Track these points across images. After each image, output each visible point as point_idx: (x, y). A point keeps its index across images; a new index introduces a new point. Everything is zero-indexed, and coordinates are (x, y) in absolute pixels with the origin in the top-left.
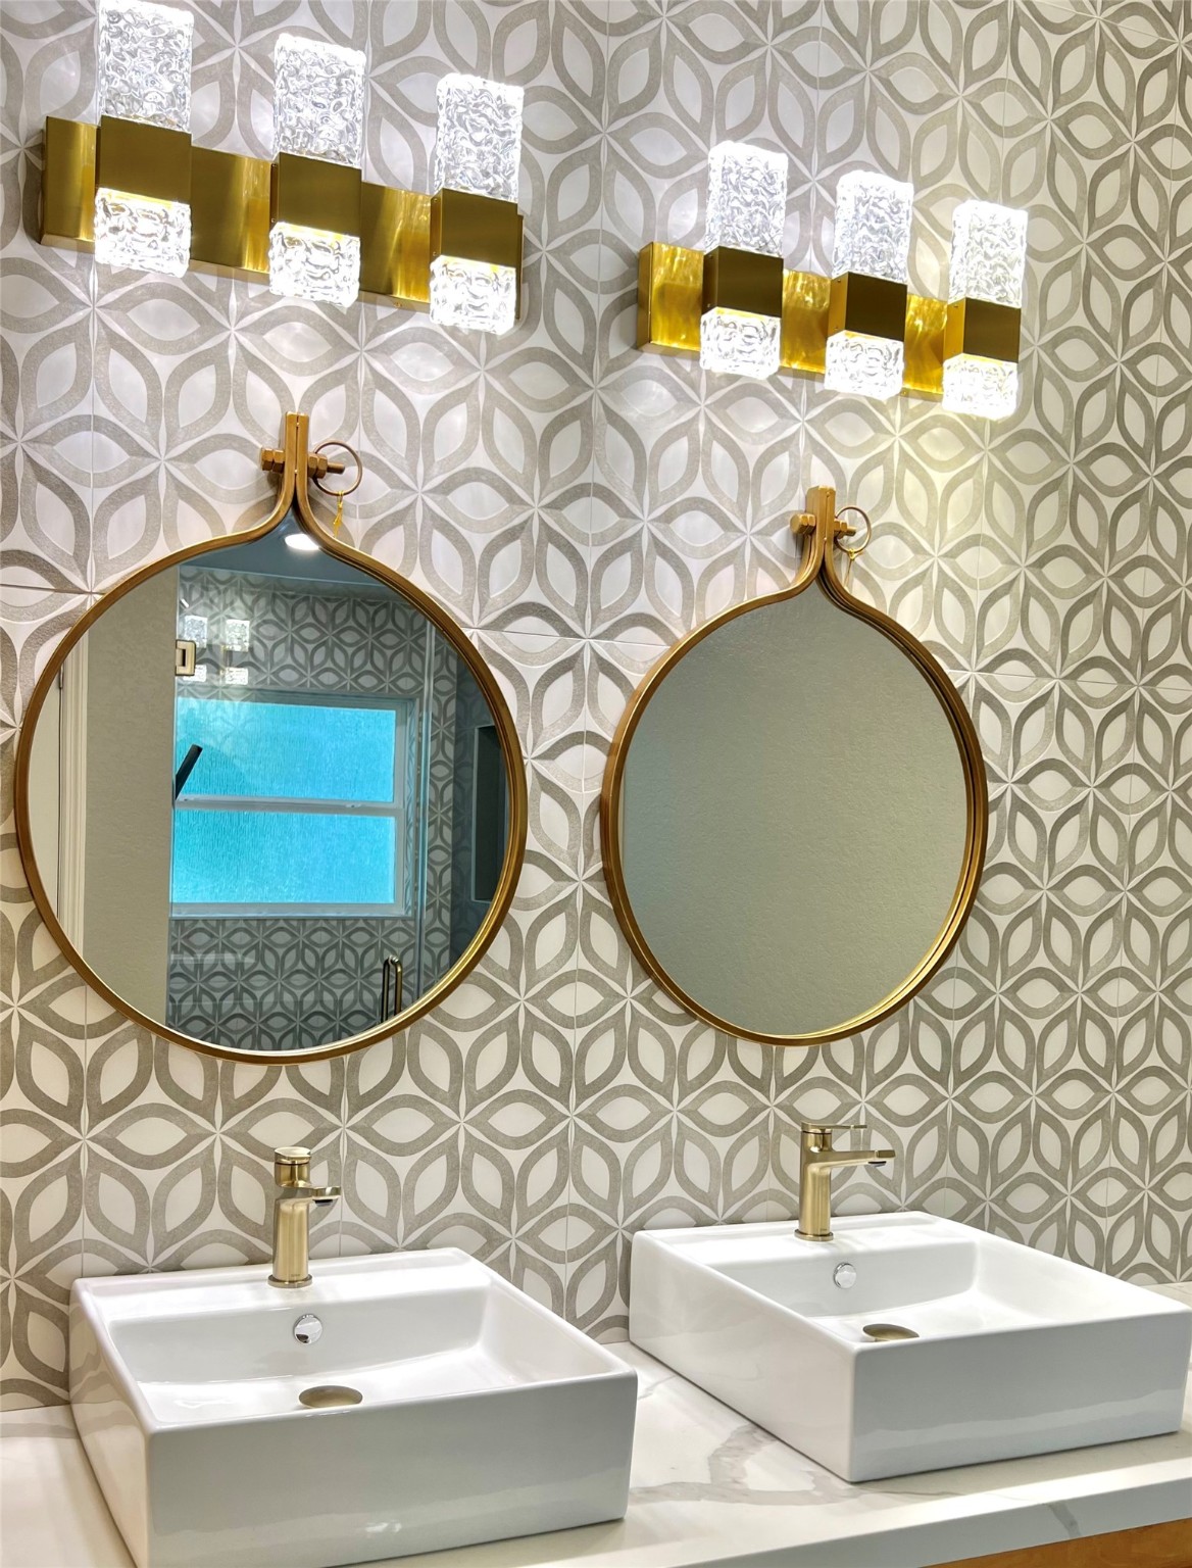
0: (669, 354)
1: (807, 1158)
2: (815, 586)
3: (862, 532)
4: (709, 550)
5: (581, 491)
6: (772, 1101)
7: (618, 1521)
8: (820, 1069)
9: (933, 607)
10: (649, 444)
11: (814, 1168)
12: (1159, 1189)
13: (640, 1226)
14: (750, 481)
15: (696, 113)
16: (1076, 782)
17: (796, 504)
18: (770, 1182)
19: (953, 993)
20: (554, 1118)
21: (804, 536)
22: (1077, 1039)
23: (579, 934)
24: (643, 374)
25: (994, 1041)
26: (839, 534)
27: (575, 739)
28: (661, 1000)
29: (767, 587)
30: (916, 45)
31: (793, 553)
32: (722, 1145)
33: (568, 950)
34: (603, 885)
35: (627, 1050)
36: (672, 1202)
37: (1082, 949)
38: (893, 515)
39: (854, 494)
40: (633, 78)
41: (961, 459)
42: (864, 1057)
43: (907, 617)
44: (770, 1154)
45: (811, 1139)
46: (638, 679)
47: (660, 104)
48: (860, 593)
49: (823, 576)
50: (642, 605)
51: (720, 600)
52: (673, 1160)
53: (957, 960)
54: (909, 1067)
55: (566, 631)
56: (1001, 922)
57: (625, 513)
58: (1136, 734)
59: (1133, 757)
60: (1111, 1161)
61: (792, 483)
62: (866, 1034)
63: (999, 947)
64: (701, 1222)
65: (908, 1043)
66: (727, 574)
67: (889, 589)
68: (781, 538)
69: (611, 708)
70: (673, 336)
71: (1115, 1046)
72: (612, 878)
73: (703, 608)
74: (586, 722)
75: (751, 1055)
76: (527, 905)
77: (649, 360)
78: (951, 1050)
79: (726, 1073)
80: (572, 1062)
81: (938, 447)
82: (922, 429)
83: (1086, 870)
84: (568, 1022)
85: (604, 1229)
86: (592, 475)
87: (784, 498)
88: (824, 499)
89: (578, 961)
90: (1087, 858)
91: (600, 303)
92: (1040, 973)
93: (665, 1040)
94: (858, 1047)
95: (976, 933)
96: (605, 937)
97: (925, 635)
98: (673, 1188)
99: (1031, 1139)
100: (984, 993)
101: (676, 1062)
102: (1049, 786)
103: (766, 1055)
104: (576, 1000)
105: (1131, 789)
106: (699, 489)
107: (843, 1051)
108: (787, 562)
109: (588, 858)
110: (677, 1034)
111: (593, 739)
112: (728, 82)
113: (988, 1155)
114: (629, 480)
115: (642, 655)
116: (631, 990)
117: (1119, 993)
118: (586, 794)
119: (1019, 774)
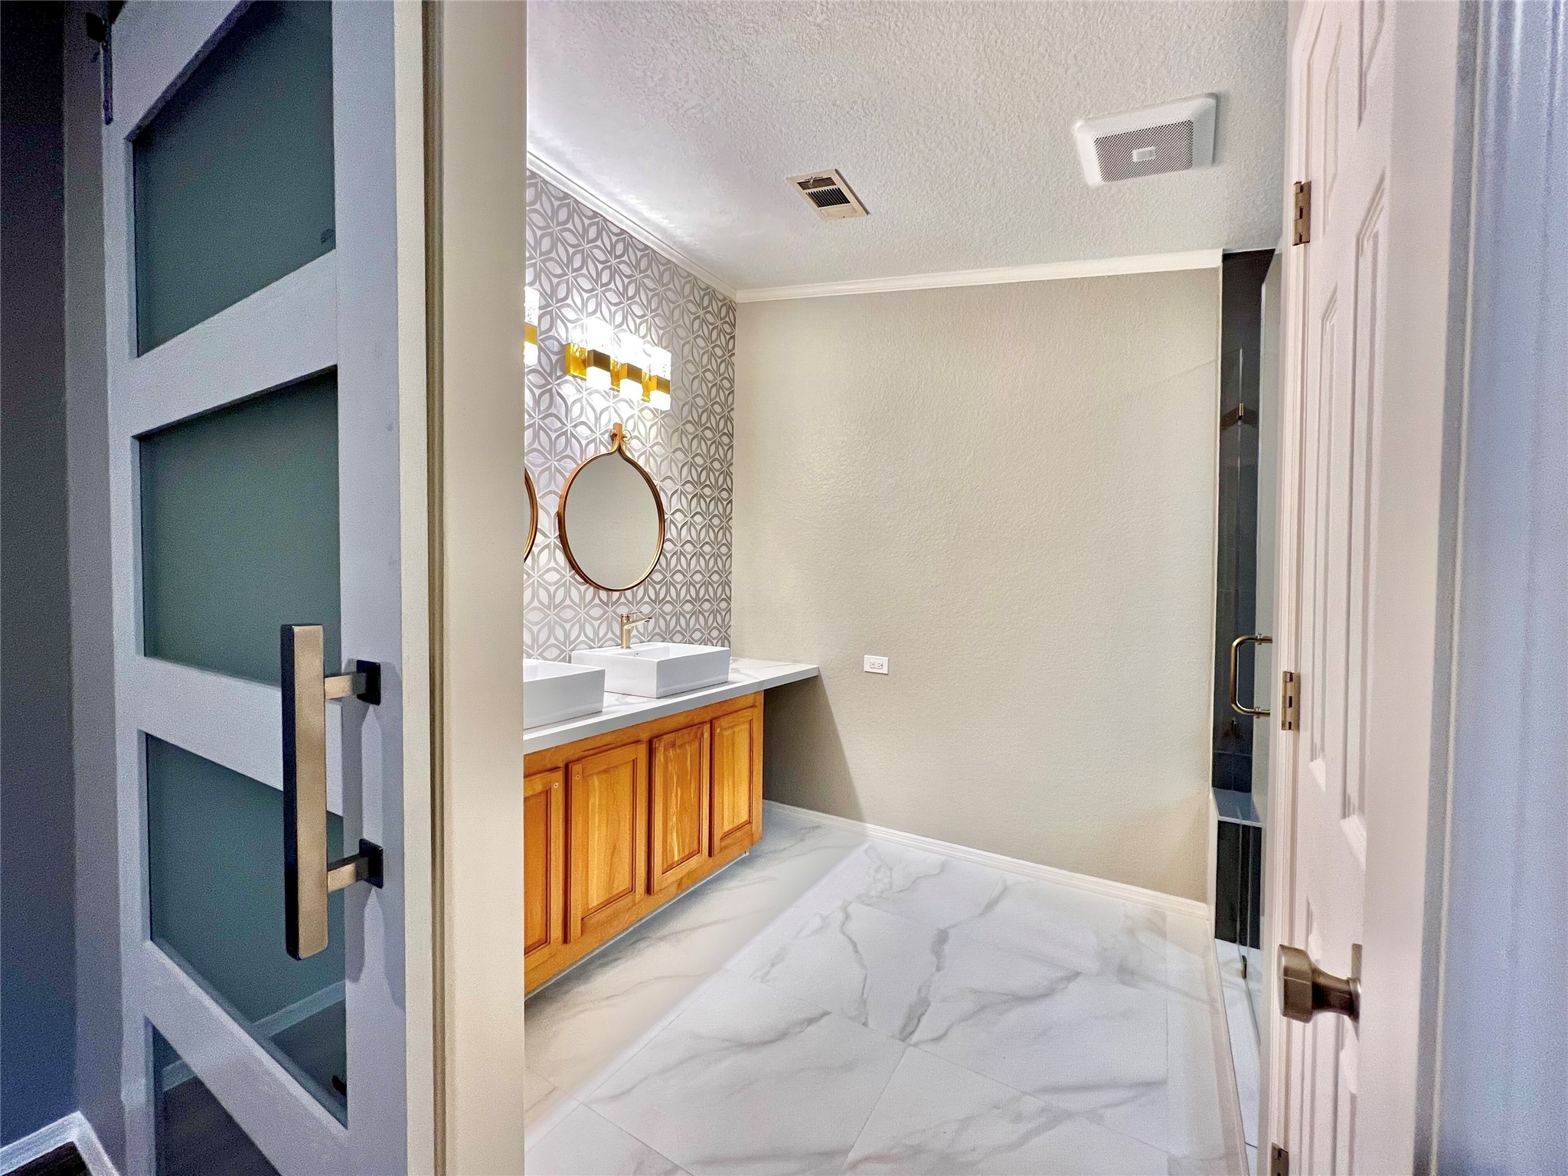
0: (574, 376)
1: (622, 625)
2: (617, 452)
3: (628, 436)
4: (587, 438)
5: (551, 415)
6: (610, 609)
7: (601, 712)
8: (623, 600)
9: (647, 461)
10: (569, 404)
11: (626, 627)
12: (709, 634)
13: (572, 650)
14: (597, 419)
15: (580, 306)
16: (686, 516)
17: (611, 427)
18: (610, 635)
19: (657, 577)
20: (547, 616)
21: (613, 436)
22: (688, 591)
23: (552, 556)
24: (566, 381)
25: (668, 591)
26: (624, 437)
27: (550, 492)
28: (577, 577)
29: (603, 451)
30: (637, 299)
31: (611, 441)
32: (596, 623)
33: (549, 561)
34: (559, 540)
35: (568, 593)
36: (583, 642)
37: (689, 565)
38: (636, 433)
39: (626, 427)
40: (562, 292)
41: (653, 419)
42: (634, 596)
43: (641, 463)
44: (610, 627)
45: (624, 618)
46: (569, 475)
47: (569, 301)
48: (628, 454)
49: (620, 449)
50: (568, 452)
51: (591, 453)
52: (582, 628)
53: (658, 567)
54: (646, 599)
55: (546, 458)
56: (669, 556)
57: (563, 423)
58: (699, 503)
59: (699, 510)
60: (697, 626)
61: (609, 421)
62: (635, 589)
63: (668, 563)
64: (591, 648)
65: (646, 591)
66: (592, 446)
67: (636, 455)
68: (606, 436)
69: (561, 485)
70: (575, 371)
71: (697, 593)
72: (563, 538)
73: (586, 455)
74: (553, 487)
75: (603, 594)
76: (537, 546)
77: (568, 377)
78: (657, 594)
79: (597, 601)
80: (551, 597)
81: (648, 414)
82: (643, 409)
83: (688, 541)
84: (550, 584)
85: (563, 651)
86: (553, 410)
87: (607, 425)
88: (618, 426)
89: (553, 564)
90: (689, 538)
91: (554, 358)
92: (679, 571)
93: (579, 590)
94: (633, 592)
95: (663, 560)
96: (560, 556)
97: (647, 470)
98: (582, 638)
99: (678, 620)
100: (665, 577)
101: (582, 598)
102: (678, 516)
103: (608, 595)
104: (552, 577)
105: (698, 519)
106: (583, 419)
107: (628, 593)
108: (609, 443)
109: (555, 531)
110: (583, 588)
111: (555, 493)
112: (588, 299)
113: (667, 625)
114: (564, 414)
115: (571, 467)
116: (569, 573)
117: (698, 577)
118: (554, 510)
119: (672, 512)
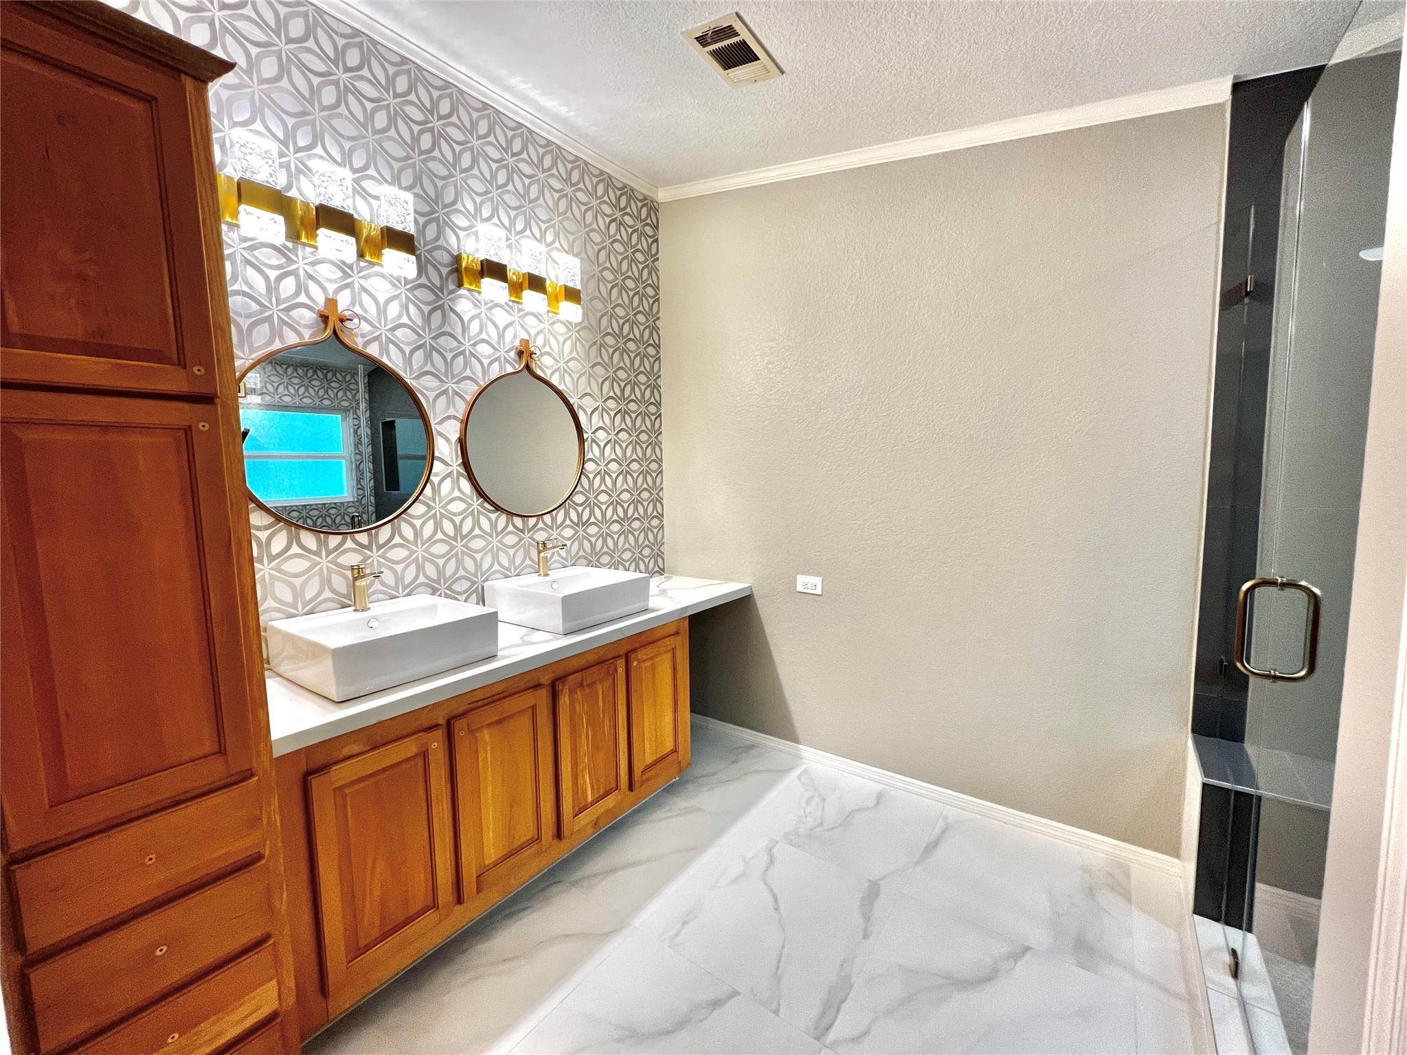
0: (469, 290)
1: (539, 552)
2: (525, 370)
3: (538, 353)
4: (489, 357)
5: (443, 334)
6: (526, 536)
7: (496, 656)
8: (541, 525)
9: (562, 378)
10: (466, 320)
11: (542, 554)
12: (640, 553)
13: (486, 580)
14: (501, 336)
15: (472, 211)
16: (609, 434)
17: (517, 343)
18: (528, 562)
19: (579, 499)
20: (453, 547)
21: (520, 354)
22: (615, 510)
23: (456, 485)
24: (460, 296)
25: (592, 512)
26: (531, 354)
27: (449, 418)
28: (486, 505)
29: (510, 369)
30: (541, 201)
31: (517, 359)
32: (511, 552)
33: (453, 490)
34: (463, 467)
35: (477, 523)
36: (496, 572)
37: (614, 484)
38: (547, 349)
39: (535, 341)
40: (449, 196)
41: (567, 333)
42: (554, 520)
43: (554, 381)
44: (527, 554)
45: (540, 545)
46: (469, 398)
47: (459, 206)
48: (539, 372)
49: (527, 367)
50: (468, 373)
51: (495, 372)
52: (496, 558)
53: (579, 488)
54: (568, 522)
55: (442, 381)
56: (591, 476)
57: (460, 342)
58: (624, 419)
59: (623, 426)
60: (627, 546)
61: (515, 337)
62: (554, 513)
63: (591, 484)
64: (507, 577)
65: (567, 514)
66: (496, 365)
67: (549, 372)
68: (512, 354)
69: (461, 409)
70: (471, 285)
71: (626, 512)
72: (466, 464)
73: (489, 375)
74: (452, 412)
75: (518, 521)
76: (436, 475)
77: (462, 292)
78: (580, 516)
79: (511, 528)
80: (458, 528)
81: (560, 328)
82: (554, 323)
83: (613, 460)
84: (455, 514)
85: (474, 583)
86: (446, 329)
87: (512, 342)
88: (525, 342)
89: (456, 493)
90: (613, 456)
91: (445, 271)
92: (603, 491)
93: (489, 519)
94: (552, 516)
95: (584, 480)
96: (465, 485)
97: (561, 387)
98: (496, 567)
99: (605, 541)
100: (588, 498)
101: (494, 525)
102: (601, 435)
103: (523, 522)
104: (457, 507)
105: (623, 436)
106: (484, 336)
107: (547, 518)
108: (516, 361)
109: (457, 458)
110: (493, 516)
111: (455, 418)
112: (482, 203)
113: (593, 547)
114: (460, 332)
115: (471, 390)
116: (476, 502)
117: (626, 496)
118: (455, 437)
119: (593, 431)
